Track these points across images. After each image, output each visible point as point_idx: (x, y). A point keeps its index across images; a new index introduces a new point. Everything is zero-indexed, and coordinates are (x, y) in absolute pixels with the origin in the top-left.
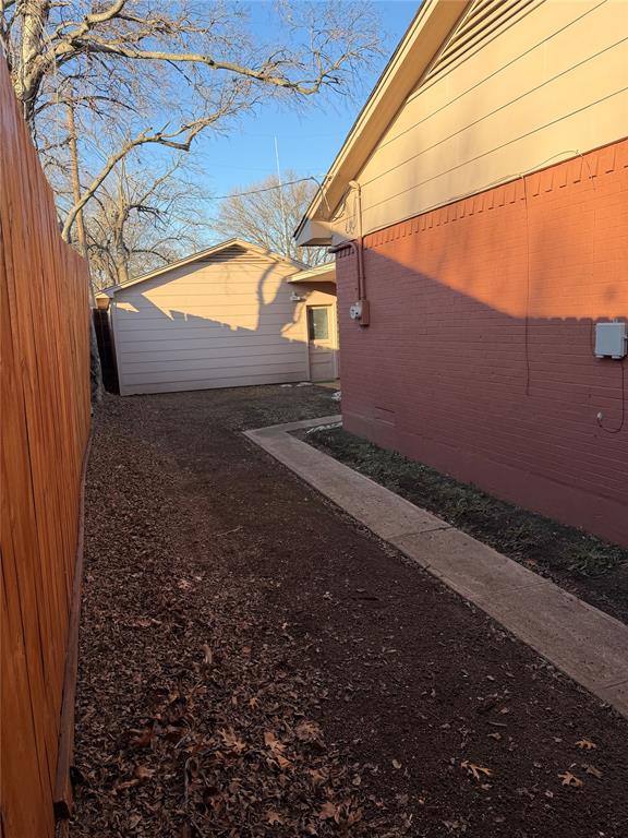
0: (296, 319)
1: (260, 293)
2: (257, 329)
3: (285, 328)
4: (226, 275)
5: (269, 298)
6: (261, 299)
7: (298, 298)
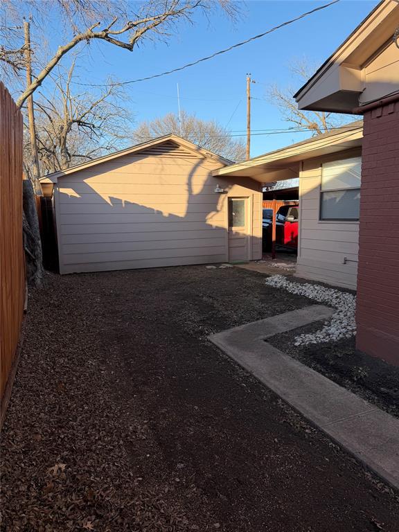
0: (219, 207)
1: (189, 184)
2: (186, 216)
3: (210, 216)
4: (160, 167)
5: (197, 189)
6: (190, 190)
7: (222, 190)
